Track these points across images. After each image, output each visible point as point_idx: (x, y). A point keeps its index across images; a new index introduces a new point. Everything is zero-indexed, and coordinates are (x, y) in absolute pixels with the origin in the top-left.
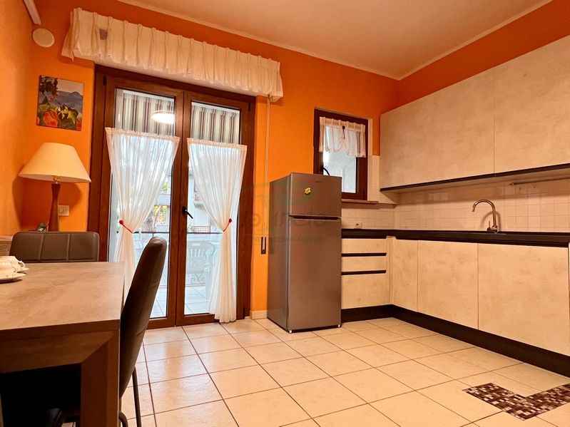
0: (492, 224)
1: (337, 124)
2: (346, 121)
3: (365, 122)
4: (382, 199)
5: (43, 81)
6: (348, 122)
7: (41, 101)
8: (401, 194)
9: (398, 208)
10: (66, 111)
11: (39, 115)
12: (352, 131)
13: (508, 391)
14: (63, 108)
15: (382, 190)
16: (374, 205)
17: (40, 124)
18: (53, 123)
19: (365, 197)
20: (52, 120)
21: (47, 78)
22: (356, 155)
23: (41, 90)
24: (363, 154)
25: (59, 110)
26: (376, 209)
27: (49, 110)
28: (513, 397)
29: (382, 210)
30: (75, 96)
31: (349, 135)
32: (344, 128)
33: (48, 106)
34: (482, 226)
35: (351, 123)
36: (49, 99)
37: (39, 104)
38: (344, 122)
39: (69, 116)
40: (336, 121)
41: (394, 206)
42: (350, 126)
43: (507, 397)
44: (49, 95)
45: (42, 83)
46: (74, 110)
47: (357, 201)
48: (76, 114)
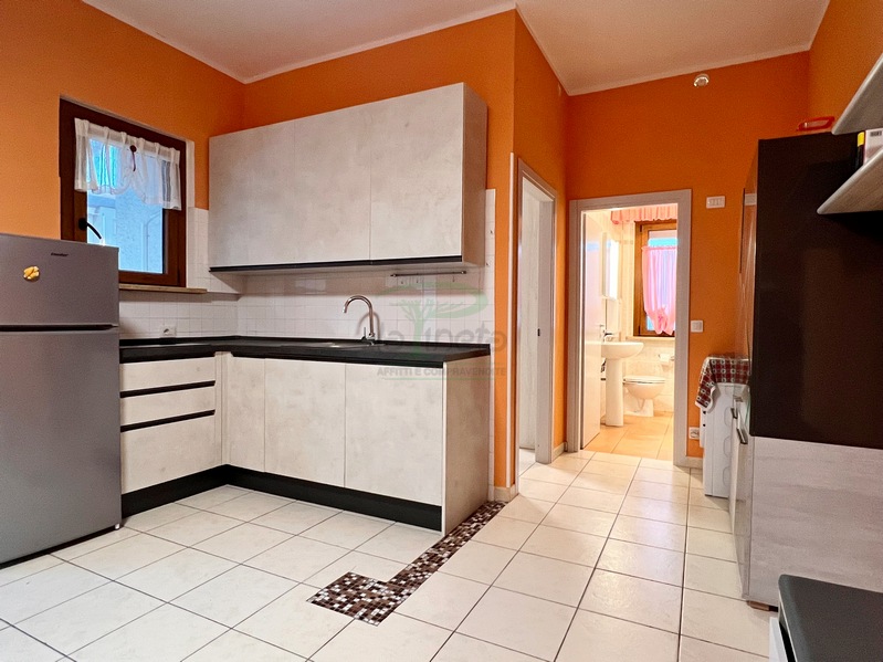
0: (368, 331)
1: (119, 139)
2: (138, 137)
3: (180, 146)
4: (215, 285)
6: (141, 140)
8: (246, 279)
9: (242, 300)
12: (153, 160)
13: (367, 579)
15: (213, 270)
16: (199, 295)
19: (181, 281)
22: (162, 204)
24: (175, 204)
26: (201, 301)
28: (373, 588)
29: (215, 303)
31: (145, 164)
32: (133, 149)
34: (358, 332)
35: (149, 143)
38: (135, 139)
40: (113, 132)
41: (237, 297)
42: (146, 148)
43: (364, 592)
47: (163, 288)
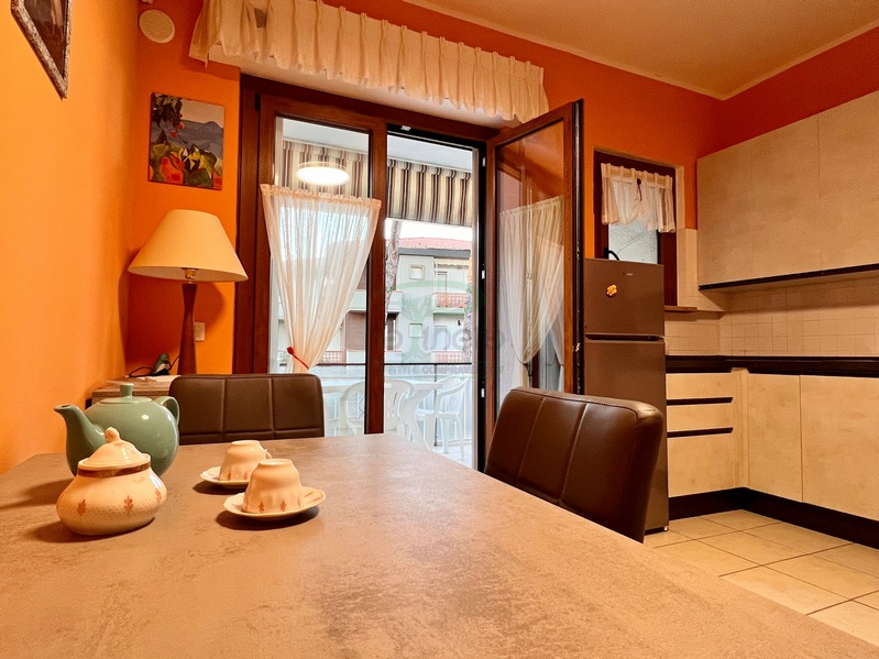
1: (629, 175)
2: (643, 171)
3: (671, 172)
4: (703, 303)
5: (158, 102)
6: (646, 172)
7: (154, 139)
8: (732, 296)
9: (725, 318)
10: (196, 156)
11: (152, 162)
12: (653, 185)
14: (191, 151)
15: (702, 288)
16: (688, 314)
17: (154, 180)
18: (176, 177)
19: (673, 301)
20: (175, 171)
21: (165, 96)
22: (659, 228)
23: (156, 117)
24: (669, 227)
25: (186, 153)
27: (168, 154)
29: (700, 321)
30: (210, 129)
31: (648, 194)
32: (639, 182)
33: (167, 147)
35: (650, 175)
36: (168, 135)
37: (151, 144)
38: (640, 173)
39: (202, 165)
40: (627, 170)
41: (719, 315)
42: (648, 179)
44: (167, 127)
45: (157, 106)
46: (209, 154)
48: (212, 159)
